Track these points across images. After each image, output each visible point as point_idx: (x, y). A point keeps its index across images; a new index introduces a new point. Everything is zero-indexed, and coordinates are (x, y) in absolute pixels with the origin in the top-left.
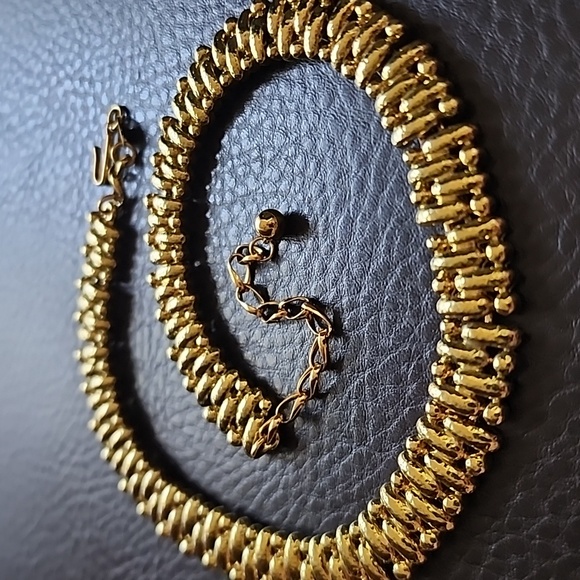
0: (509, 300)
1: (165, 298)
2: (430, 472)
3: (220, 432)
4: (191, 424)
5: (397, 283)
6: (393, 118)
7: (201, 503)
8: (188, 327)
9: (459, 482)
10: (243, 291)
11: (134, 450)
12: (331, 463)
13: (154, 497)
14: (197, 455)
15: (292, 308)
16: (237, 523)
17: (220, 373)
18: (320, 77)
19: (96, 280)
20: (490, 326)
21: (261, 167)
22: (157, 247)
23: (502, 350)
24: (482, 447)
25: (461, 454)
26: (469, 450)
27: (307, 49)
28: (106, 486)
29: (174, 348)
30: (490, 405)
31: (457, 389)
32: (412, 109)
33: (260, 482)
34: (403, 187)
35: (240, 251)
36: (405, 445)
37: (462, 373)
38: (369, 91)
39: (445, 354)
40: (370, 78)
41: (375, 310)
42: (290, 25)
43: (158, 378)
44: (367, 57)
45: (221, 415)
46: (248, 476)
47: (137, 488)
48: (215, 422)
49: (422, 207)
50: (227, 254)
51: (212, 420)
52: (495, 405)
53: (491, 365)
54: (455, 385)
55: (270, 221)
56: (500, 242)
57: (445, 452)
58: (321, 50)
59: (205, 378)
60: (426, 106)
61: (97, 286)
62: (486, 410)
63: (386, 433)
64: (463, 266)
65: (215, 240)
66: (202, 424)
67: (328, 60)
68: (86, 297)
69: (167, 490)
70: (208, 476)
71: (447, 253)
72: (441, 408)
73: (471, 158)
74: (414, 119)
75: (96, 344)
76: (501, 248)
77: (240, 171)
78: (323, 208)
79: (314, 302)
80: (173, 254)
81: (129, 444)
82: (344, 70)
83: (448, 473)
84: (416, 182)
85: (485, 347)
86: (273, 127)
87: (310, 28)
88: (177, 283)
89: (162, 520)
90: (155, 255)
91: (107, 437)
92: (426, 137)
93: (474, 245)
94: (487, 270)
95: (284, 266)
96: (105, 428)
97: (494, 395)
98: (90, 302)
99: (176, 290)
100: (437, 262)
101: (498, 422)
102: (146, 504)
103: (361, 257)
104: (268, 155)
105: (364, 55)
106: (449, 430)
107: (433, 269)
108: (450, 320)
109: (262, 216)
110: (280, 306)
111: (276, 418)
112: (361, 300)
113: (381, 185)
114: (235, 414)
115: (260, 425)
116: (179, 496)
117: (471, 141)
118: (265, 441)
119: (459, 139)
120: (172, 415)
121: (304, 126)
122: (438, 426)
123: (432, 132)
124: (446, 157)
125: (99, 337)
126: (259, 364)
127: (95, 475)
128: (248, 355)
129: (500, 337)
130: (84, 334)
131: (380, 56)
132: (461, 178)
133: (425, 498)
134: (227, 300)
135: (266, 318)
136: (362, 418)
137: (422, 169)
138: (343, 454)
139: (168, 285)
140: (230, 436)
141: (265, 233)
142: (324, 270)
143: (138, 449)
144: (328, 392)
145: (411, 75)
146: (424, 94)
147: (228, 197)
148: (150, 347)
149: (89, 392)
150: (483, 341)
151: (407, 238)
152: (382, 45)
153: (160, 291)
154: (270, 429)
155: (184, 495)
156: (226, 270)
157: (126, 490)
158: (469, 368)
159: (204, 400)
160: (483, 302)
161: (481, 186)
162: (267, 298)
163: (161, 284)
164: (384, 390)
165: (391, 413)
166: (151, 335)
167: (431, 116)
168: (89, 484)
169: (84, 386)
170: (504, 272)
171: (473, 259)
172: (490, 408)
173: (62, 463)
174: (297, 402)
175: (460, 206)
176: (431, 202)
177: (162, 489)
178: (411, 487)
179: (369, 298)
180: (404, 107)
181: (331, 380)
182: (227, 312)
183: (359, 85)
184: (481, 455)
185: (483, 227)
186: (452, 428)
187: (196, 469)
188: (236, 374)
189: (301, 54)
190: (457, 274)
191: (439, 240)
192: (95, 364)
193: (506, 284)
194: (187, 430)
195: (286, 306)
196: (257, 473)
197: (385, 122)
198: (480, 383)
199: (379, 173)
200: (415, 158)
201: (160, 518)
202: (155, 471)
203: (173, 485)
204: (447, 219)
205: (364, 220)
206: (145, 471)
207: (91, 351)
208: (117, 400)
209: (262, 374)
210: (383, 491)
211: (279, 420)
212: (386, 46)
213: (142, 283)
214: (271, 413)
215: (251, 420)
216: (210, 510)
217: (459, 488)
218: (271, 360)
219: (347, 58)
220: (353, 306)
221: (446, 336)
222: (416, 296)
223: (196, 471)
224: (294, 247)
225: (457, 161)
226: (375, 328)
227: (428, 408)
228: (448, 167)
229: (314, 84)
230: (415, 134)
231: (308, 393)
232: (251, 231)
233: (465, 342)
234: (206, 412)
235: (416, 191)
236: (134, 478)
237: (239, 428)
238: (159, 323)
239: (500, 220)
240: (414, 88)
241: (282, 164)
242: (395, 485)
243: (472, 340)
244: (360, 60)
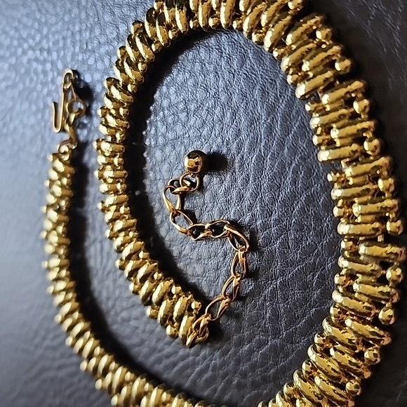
0: (399, 222)
1: (113, 221)
2: (334, 362)
3: (160, 326)
4: (137, 319)
5: (302, 208)
6: (297, 76)
7: (147, 381)
8: (132, 244)
9: (360, 370)
10: (176, 216)
11: (93, 339)
12: (251, 351)
13: (109, 376)
14: (142, 342)
15: (217, 229)
16: (176, 399)
17: (159, 280)
18: (234, 44)
19: (58, 207)
20: (384, 244)
21: (187, 116)
22: (105, 181)
23: (392, 264)
24: (378, 342)
25: (360, 348)
26: (367, 345)
27: (223, 22)
28: (71, 365)
29: (121, 260)
30: (384, 308)
31: (356, 295)
32: (313, 68)
33: (194, 364)
34: (306, 131)
35: (172, 183)
36: (313, 340)
37: (360, 283)
38: (275, 54)
39: (346, 268)
40: (275, 44)
41: (283, 230)
42: (209, 2)
43: (109, 282)
44: (273, 27)
45: (161, 313)
46: (183, 360)
47: (96, 368)
48: (156, 318)
49: (323, 148)
50: (161, 185)
51: (154, 317)
52: (388, 308)
53: (384, 276)
54: (354, 292)
55: (197, 159)
56: (390, 175)
57: (348, 346)
58: (234, 22)
59: (147, 285)
60: (324, 66)
61: (59, 211)
62: (381, 312)
63: (296, 329)
64: (359, 195)
65: (151, 175)
66: (145, 319)
67: (241, 30)
68: (50, 220)
69: (120, 371)
70: (152, 358)
71: (345, 185)
72: (343, 310)
73: (363, 107)
74: (314, 76)
75: (60, 257)
76: (391, 181)
77: (170, 120)
78: (239, 149)
79: (234, 224)
80: (119, 186)
81: (88, 334)
82: (255, 38)
83: (350, 362)
84: (318, 127)
85: (379, 261)
86: (196, 85)
87: (225, 4)
88: (122, 210)
89: (116, 393)
90: (104, 187)
91: (71, 328)
92: (325, 91)
93: (367, 179)
94: (378, 199)
95: (207, 195)
96: (68, 322)
97: (387, 301)
98: (54, 223)
99: (121, 214)
100: (337, 193)
101: (391, 323)
102: (103, 381)
103: (271, 187)
104: (192, 107)
105: (271, 25)
106: (351, 329)
107: (334, 198)
108: (349, 240)
109: (189, 156)
110: (206, 227)
111: (206, 317)
112: (272, 222)
113: (286, 130)
114: (172, 312)
115: (193, 322)
116: (129, 376)
117: (362, 93)
118: (198, 335)
119: (353, 92)
120: (122, 311)
121: (221, 83)
122: (341, 325)
123: (329, 87)
124: (341, 107)
125: (62, 251)
126: (190, 272)
127: (62, 356)
128: (180, 265)
129: (391, 253)
130: (49, 249)
131: (285, 26)
132: (356, 124)
133: (331, 382)
134: (162, 222)
135: (195, 237)
136: (276, 317)
137: (321, 117)
138: (261, 344)
139: (115, 211)
140: (169, 330)
141: (193, 170)
142: (241, 198)
143: (96, 338)
144: (247, 295)
145: (311, 40)
146: (322, 55)
147: (161, 140)
148: (102, 258)
149: (55, 293)
150: (377, 257)
151: (309, 172)
152: (286, 17)
153: (109, 216)
154: (201, 325)
155: (133, 375)
156: (161, 199)
157: (87, 369)
158: (366, 278)
159: (147, 300)
160: (377, 225)
161: (372, 130)
162: (195, 221)
163: (109, 210)
164: (294, 294)
165: (300, 312)
166: (102, 249)
167: (329, 74)
168: (57, 363)
169: (51, 289)
170: (393, 200)
171: (368, 190)
172: (385, 311)
173: (36, 346)
174: (223, 304)
175: (355, 147)
176: (331, 144)
177: (114, 371)
178: (319, 373)
179: (278, 221)
180: (306, 67)
181: (249, 286)
182: (163, 232)
183: (267, 49)
184: (377, 348)
185: (376, 163)
186: (353, 328)
187: (140, 353)
188: (172, 281)
189: (218, 26)
190: (354, 202)
191: (338, 175)
192: (59, 272)
193: (396, 209)
194: (133, 323)
195: (211, 228)
196: (191, 358)
197: (290, 79)
198: (376, 290)
199: (284, 120)
200: (315, 108)
201: (114, 391)
202: (109, 355)
203: (124, 367)
204: (344, 158)
205: (273, 158)
206: (101, 356)
207: (56, 262)
208: (77, 300)
209: (193, 280)
210: (296, 377)
211: (208, 318)
212: (289, 18)
213: (94, 208)
214: (201, 312)
215: (185, 318)
216: (154, 387)
217: (360, 375)
218: (199, 270)
219: (256, 28)
220: (265, 227)
221: (346, 253)
222: (318, 219)
223: (142, 355)
224: (215, 180)
225: (352, 110)
226: (284, 244)
227: (332, 310)
228: (344, 115)
229: (227, 49)
230: (315, 89)
231: (231, 296)
232: (180, 167)
233: (362, 258)
234: (149, 311)
235: (318, 135)
236: (93, 361)
237: (176, 324)
238: (109, 240)
239: (388, 158)
240: (314, 52)
241: (204, 113)
242: (306, 372)
243: (369, 256)
244: (267, 29)
